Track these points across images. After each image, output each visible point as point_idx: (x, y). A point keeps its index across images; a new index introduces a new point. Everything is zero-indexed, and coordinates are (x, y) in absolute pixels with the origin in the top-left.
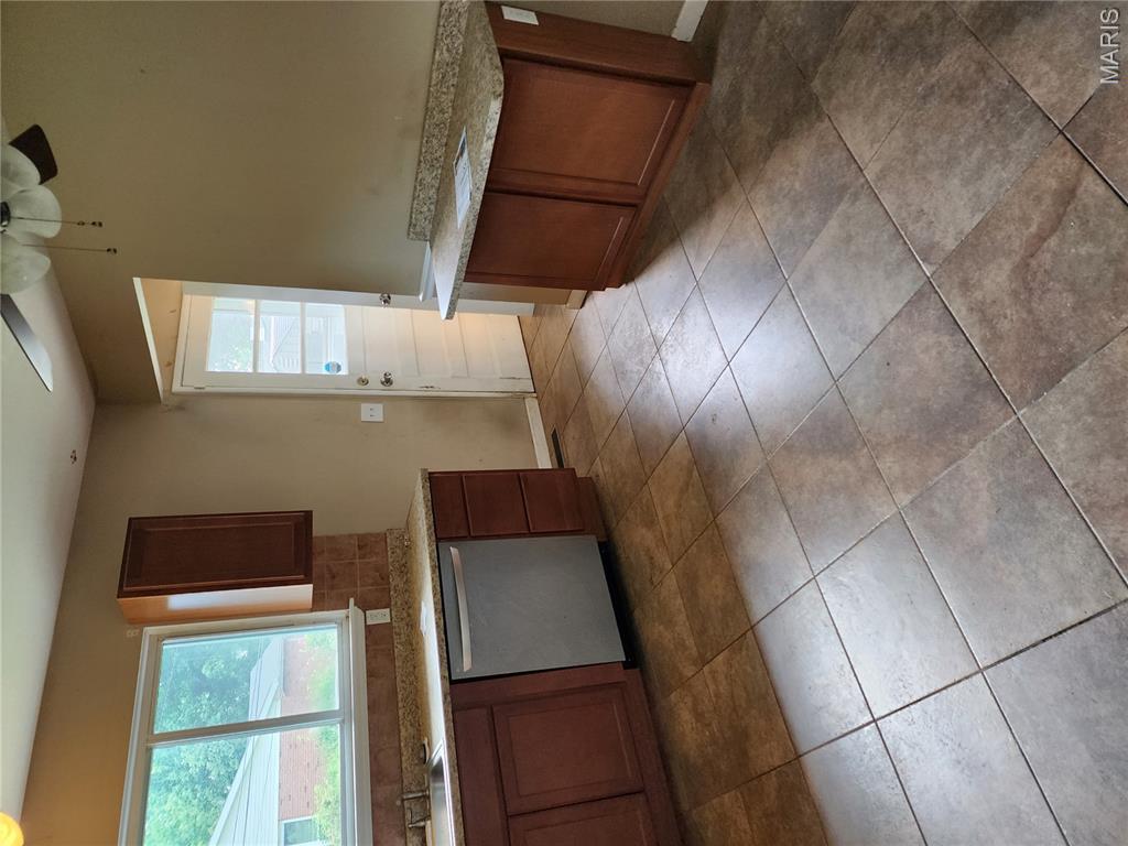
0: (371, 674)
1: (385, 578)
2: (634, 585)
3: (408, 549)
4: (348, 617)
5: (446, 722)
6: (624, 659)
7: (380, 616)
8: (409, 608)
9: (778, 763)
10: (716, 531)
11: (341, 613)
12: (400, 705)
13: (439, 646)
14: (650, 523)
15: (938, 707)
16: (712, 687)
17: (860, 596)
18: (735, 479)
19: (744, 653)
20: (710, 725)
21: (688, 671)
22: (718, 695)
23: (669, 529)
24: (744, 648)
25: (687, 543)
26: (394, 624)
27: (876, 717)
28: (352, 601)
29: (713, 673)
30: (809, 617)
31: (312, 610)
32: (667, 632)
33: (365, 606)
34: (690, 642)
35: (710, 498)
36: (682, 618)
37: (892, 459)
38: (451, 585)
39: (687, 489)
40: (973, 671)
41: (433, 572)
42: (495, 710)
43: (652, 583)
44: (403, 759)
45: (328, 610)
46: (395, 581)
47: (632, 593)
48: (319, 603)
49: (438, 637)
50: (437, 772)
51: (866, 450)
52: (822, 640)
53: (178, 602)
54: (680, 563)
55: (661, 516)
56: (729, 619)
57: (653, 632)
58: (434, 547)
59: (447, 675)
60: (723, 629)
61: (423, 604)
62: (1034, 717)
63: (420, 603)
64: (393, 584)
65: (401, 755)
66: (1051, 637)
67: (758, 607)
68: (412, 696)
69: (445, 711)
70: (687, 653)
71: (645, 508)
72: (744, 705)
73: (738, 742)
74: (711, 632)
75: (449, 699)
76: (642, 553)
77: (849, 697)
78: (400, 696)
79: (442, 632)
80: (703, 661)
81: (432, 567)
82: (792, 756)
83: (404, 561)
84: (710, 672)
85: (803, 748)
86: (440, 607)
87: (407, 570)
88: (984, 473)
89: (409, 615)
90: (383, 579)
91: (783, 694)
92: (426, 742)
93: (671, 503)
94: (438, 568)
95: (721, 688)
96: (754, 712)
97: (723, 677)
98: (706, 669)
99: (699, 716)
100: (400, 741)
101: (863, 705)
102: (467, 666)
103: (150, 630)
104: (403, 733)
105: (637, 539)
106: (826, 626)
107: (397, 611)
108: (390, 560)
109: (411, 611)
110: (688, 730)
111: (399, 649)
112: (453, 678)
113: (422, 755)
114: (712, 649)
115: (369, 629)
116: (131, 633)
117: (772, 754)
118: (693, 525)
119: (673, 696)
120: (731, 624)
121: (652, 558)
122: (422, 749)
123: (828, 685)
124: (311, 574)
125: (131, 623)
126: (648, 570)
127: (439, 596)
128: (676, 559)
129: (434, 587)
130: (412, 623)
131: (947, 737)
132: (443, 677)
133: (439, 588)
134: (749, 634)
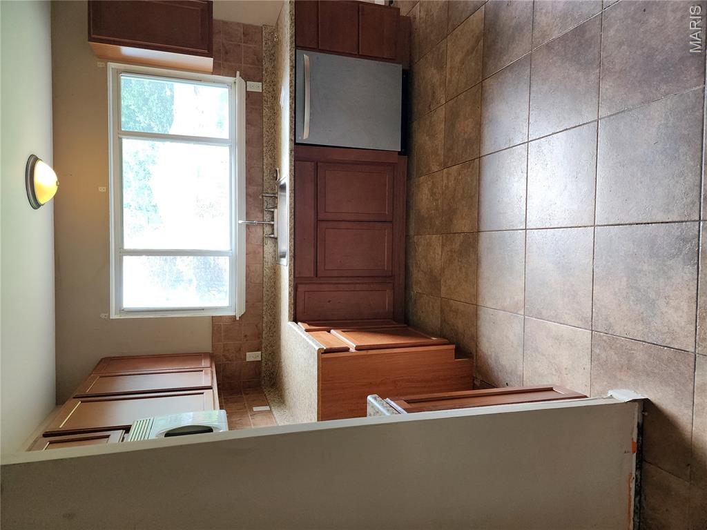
0: (248, 122)
1: (260, 61)
2: (417, 107)
3: (276, 45)
4: (235, 82)
5: (290, 165)
6: (400, 150)
7: (256, 87)
8: (274, 85)
9: (466, 230)
10: (480, 90)
11: (230, 79)
12: (265, 145)
13: (290, 120)
14: (441, 67)
15: (563, 235)
16: (445, 181)
17: (549, 163)
18: (505, 58)
19: (470, 170)
20: (437, 200)
21: (435, 168)
22: (447, 187)
23: (451, 77)
24: (471, 167)
25: (459, 92)
26: (264, 94)
27: (527, 227)
28: (238, 73)
29: (448, 174)
30: (515, 164)
31: (212, 74)
32: (430, 140)
33: (246, 78)
34: (441, 152)
35: (484, 65)
36: (441, 136)
37: (611, 84)
38: (302, 81)
39: (472, 53)
40: (589, 225)
41: (291, 70)
42: (319, 164)
43: (430, 109)
44: (265, 174)
45: (222, 75)
46: (266, 64)
47: (416, 110)
48: (217, 69)
49: (291, 114)
50: (283, 187)
51: (598, 70)
52: (516, 179)
53: (127, 51)
54: (450, 103)
55: (448, 66)
56: (468, 147)
57: (421, 139)
58: (294, 52)
59: (293, 139)
60: (463, 152)
61: (283, 87)
62: (608, 257)
63: (281, 86)
64: (265, 66)
65: (264, 172)
66: (642, 224)
67: (488, 147)
68: (271, 141)
69: (291, 160)
70: (438, 158)
71: (440, 56)
72: (460, 197)
73: (450, 214)
74: (456, 151)
75: (293, 153)
76: (429, 87)
77: (518, 213)
78: (265, 140)
79: (293, 112)
80: (445, 166)
81: (291, 66)
82: (475, 230)
83: (273, 52)
84: (447, 173)
85: (482, 229)
86: (293, 95)
87: (274, 57)
88: (662, 117)
89: (274, 90)
90: (258, 61)
91: (482, 199)
92: (278, 169)
93: (458, 58)
94: (294, 68)
95: (450, 184)
96: (464, 203)
97: (453, 179)
98: (445, 171)
99: (433, 194)
100: (263, 165)
101: (523, 219)
102: (305, 136)
103: (112, 65)
104: (265, 161)
105: (429, 75)
106: (522, 172)
107: (266, 86)
108: (264, 49)
109: (275, 89)
110: (425, 198)
111: (266, 111)
112: (297, 142)
113: (275, 175)
114: (452, 161)
115: (248, 94)
116: (100, 64)
117: (465, 226)
118: (467, 81)
119: (422, 178)
120: (468, 150)
121: (434, 92)
122: (275, 174)
123: (509, 203)
124: (212, 50)
125: (99, 58)
126: (430, 99)
127: (293, 88)
128: (449, 98)
129: (291, 81)
130: (276, 97)
131: (559, 250)
132: (291, 140)
133: (294, 82)
134: (477, 160)
